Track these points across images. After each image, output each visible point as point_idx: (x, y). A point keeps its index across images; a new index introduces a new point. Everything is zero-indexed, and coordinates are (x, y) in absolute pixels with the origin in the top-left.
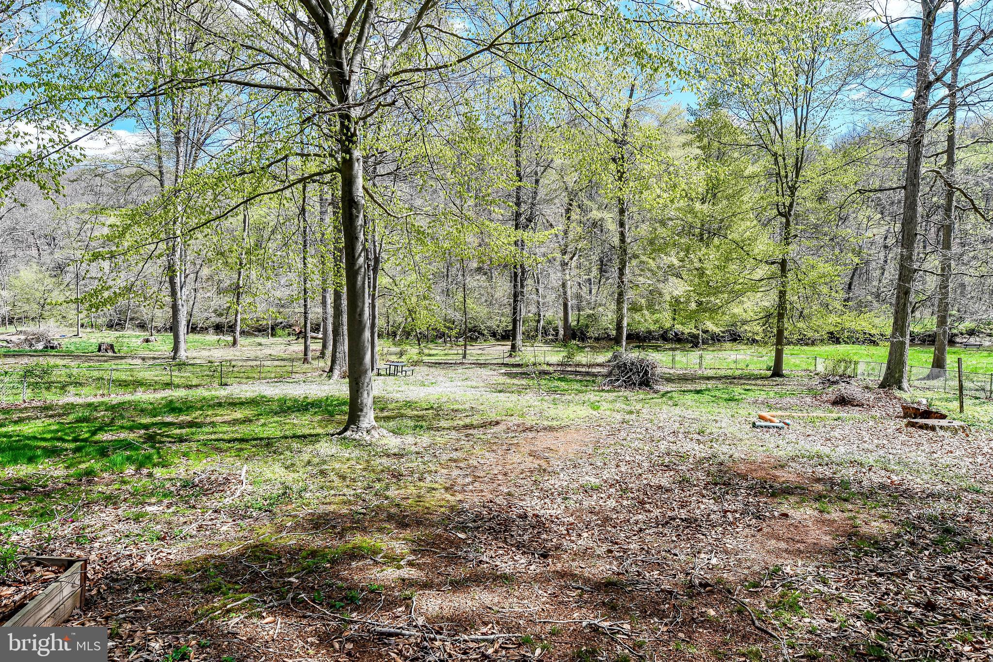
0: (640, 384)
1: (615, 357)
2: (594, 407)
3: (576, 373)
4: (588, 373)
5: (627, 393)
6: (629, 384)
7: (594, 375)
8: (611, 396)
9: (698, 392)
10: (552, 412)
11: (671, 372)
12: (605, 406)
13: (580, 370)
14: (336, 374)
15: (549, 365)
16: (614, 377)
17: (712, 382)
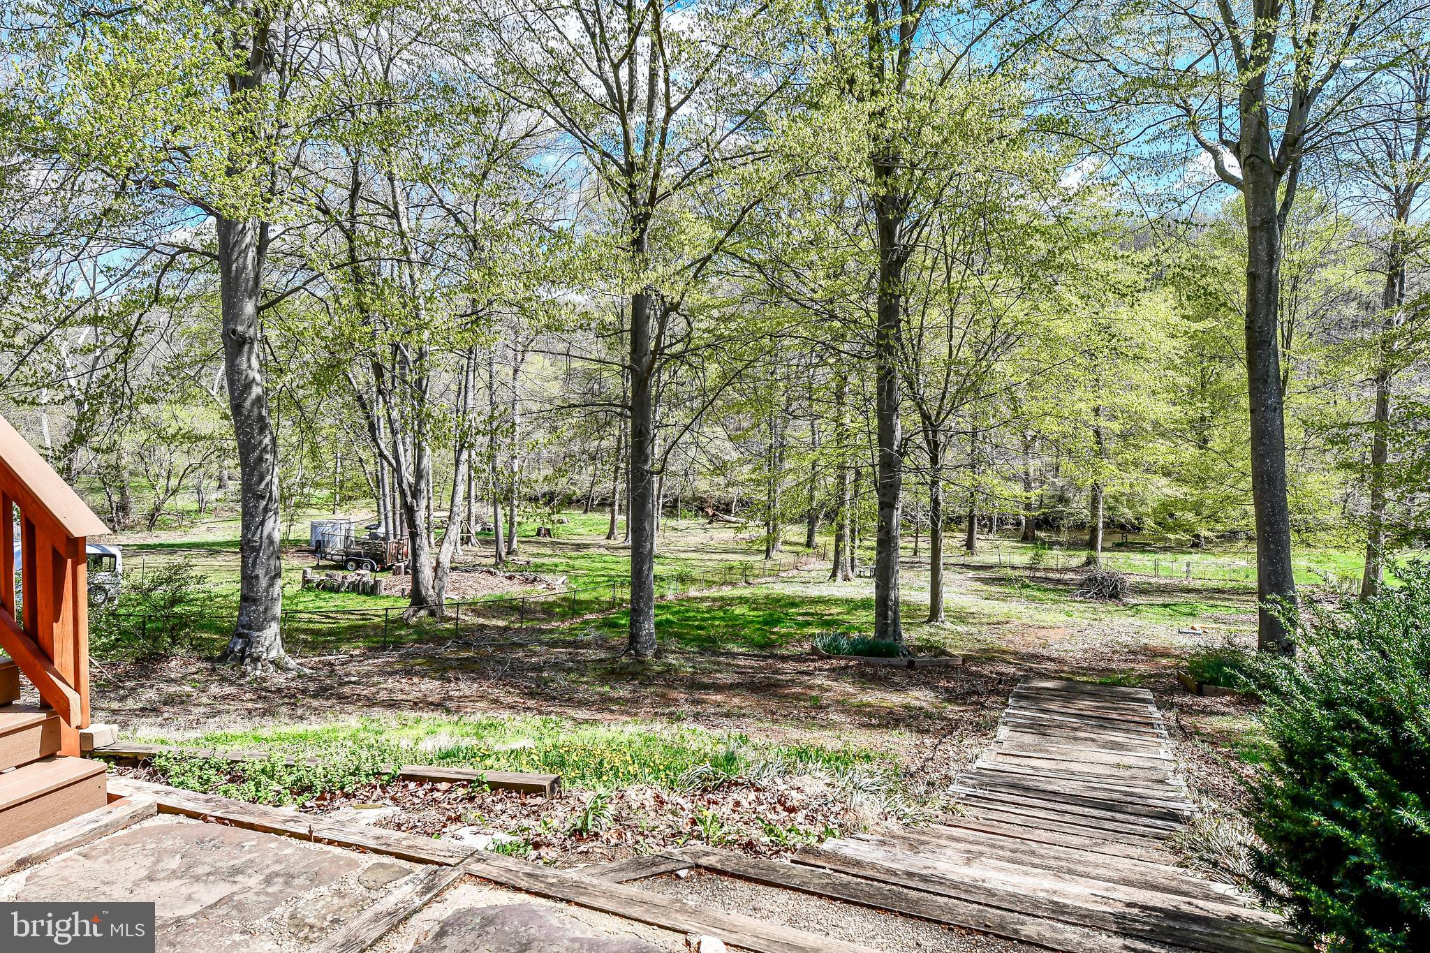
0: (1111, 597)
1: (1090, 561)
2: (1069, 614)
3: (1047, 580)
4: (1059, 581)
5: (1097, 605)
6: (1100, 595)
7: (1066, 583)
8: (1082, 607)
9: (1165, 606)
10: (1038, 617)
11: (1153, 581)
12: (1076, 614)
13: (1051, 575)
14: (839, 575)
15: (1014, 568)
16: (1085, 589)
17: (1191, 595)
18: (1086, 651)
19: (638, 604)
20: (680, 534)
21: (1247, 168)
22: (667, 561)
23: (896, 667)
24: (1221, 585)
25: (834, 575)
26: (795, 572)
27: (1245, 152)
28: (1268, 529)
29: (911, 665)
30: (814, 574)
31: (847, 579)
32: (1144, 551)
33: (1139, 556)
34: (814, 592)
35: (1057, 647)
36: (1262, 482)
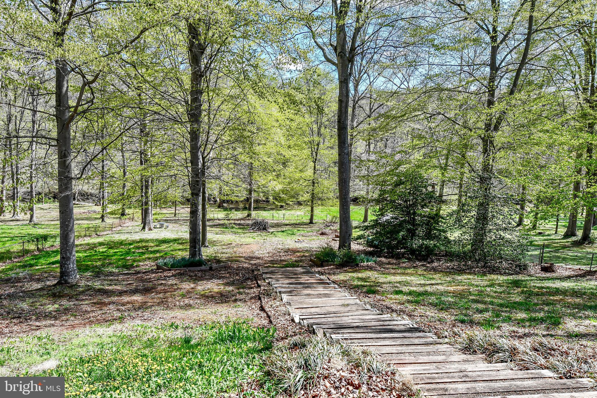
0: (263, 230)
1: (249, 215)
2: (253, 238)
3: (236, 224)
4: (240, 224)
6: (259, 229)
7: (242, 225)
8: (256, 234)
9: (283, 232)
10: (242, 240)
11: (273, 222)
12: (256, 238)
13: (236, 222)
14: (147, 228)
15: (219, 220)
16: (253, 227)
17: (288, 227)
18: (268, 253)
19: (66, 254)
20: (45, 211)
21: (340, 57)
22: (43, 227)
23: (205, 271)
24: (295, 222)
25: (144, 228)
26: (120, 228)
27: (339, 50)
28: (344, 200)
29: (211, 269)
30: (130, 228)
31: (150, 229)
32: (265, 210)
33: (264, 212)
34: (137, 237)
35: (257, 252)
36: (342, 182)
